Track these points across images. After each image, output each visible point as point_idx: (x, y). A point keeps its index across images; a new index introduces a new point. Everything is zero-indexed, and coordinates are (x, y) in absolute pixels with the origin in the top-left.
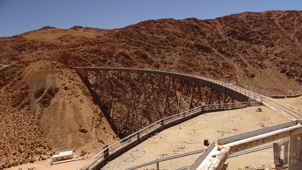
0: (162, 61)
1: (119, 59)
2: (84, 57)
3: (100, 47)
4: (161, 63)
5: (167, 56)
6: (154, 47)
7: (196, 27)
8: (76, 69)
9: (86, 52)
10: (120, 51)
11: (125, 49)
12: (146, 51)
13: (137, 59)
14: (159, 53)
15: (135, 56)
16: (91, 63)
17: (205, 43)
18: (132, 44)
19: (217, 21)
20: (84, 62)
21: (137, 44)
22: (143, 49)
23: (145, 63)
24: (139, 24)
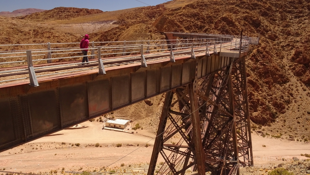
0: (283, 31)
1: (220, 25)
2: (180, 22)
4: (282, 34)
5: (294, 24)
6: (277, 11)
8: (167, 35)
10: (224, 16)
11: (231, 13)
12: (262, 16)
13: (244, 26)
14: (282, 20)
15: (243, 22)
18: (244, 6)
21: (251, 7)
22: (259, 13)
23: (254, 32)
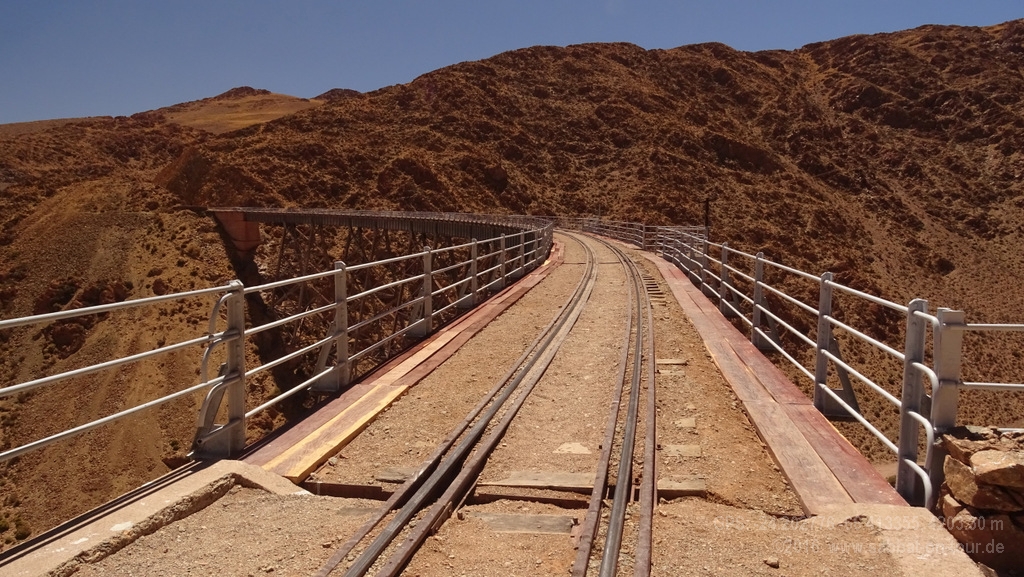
0: (565, 201)
1: (394, 183)
2: (260, 172)
3: (329, 138)
4: (563, 207)
5: (589, 182)
6: (543, 145)
7: (722, 77)
8: (219, 216)
9: (271, 152)
10: (402, 157)
11: (422, 150)
12: (507, 158)
13: (464, 186)
14: (558, 169)
15: (459, 175)
16: (280, 198)
17: (752, 133)
18: (455, 129)
19: (807, 57)
20: (253, 192)
21: (475, 132)
22: (497, 150)
23: (494, 204)
24: (494, 60)
